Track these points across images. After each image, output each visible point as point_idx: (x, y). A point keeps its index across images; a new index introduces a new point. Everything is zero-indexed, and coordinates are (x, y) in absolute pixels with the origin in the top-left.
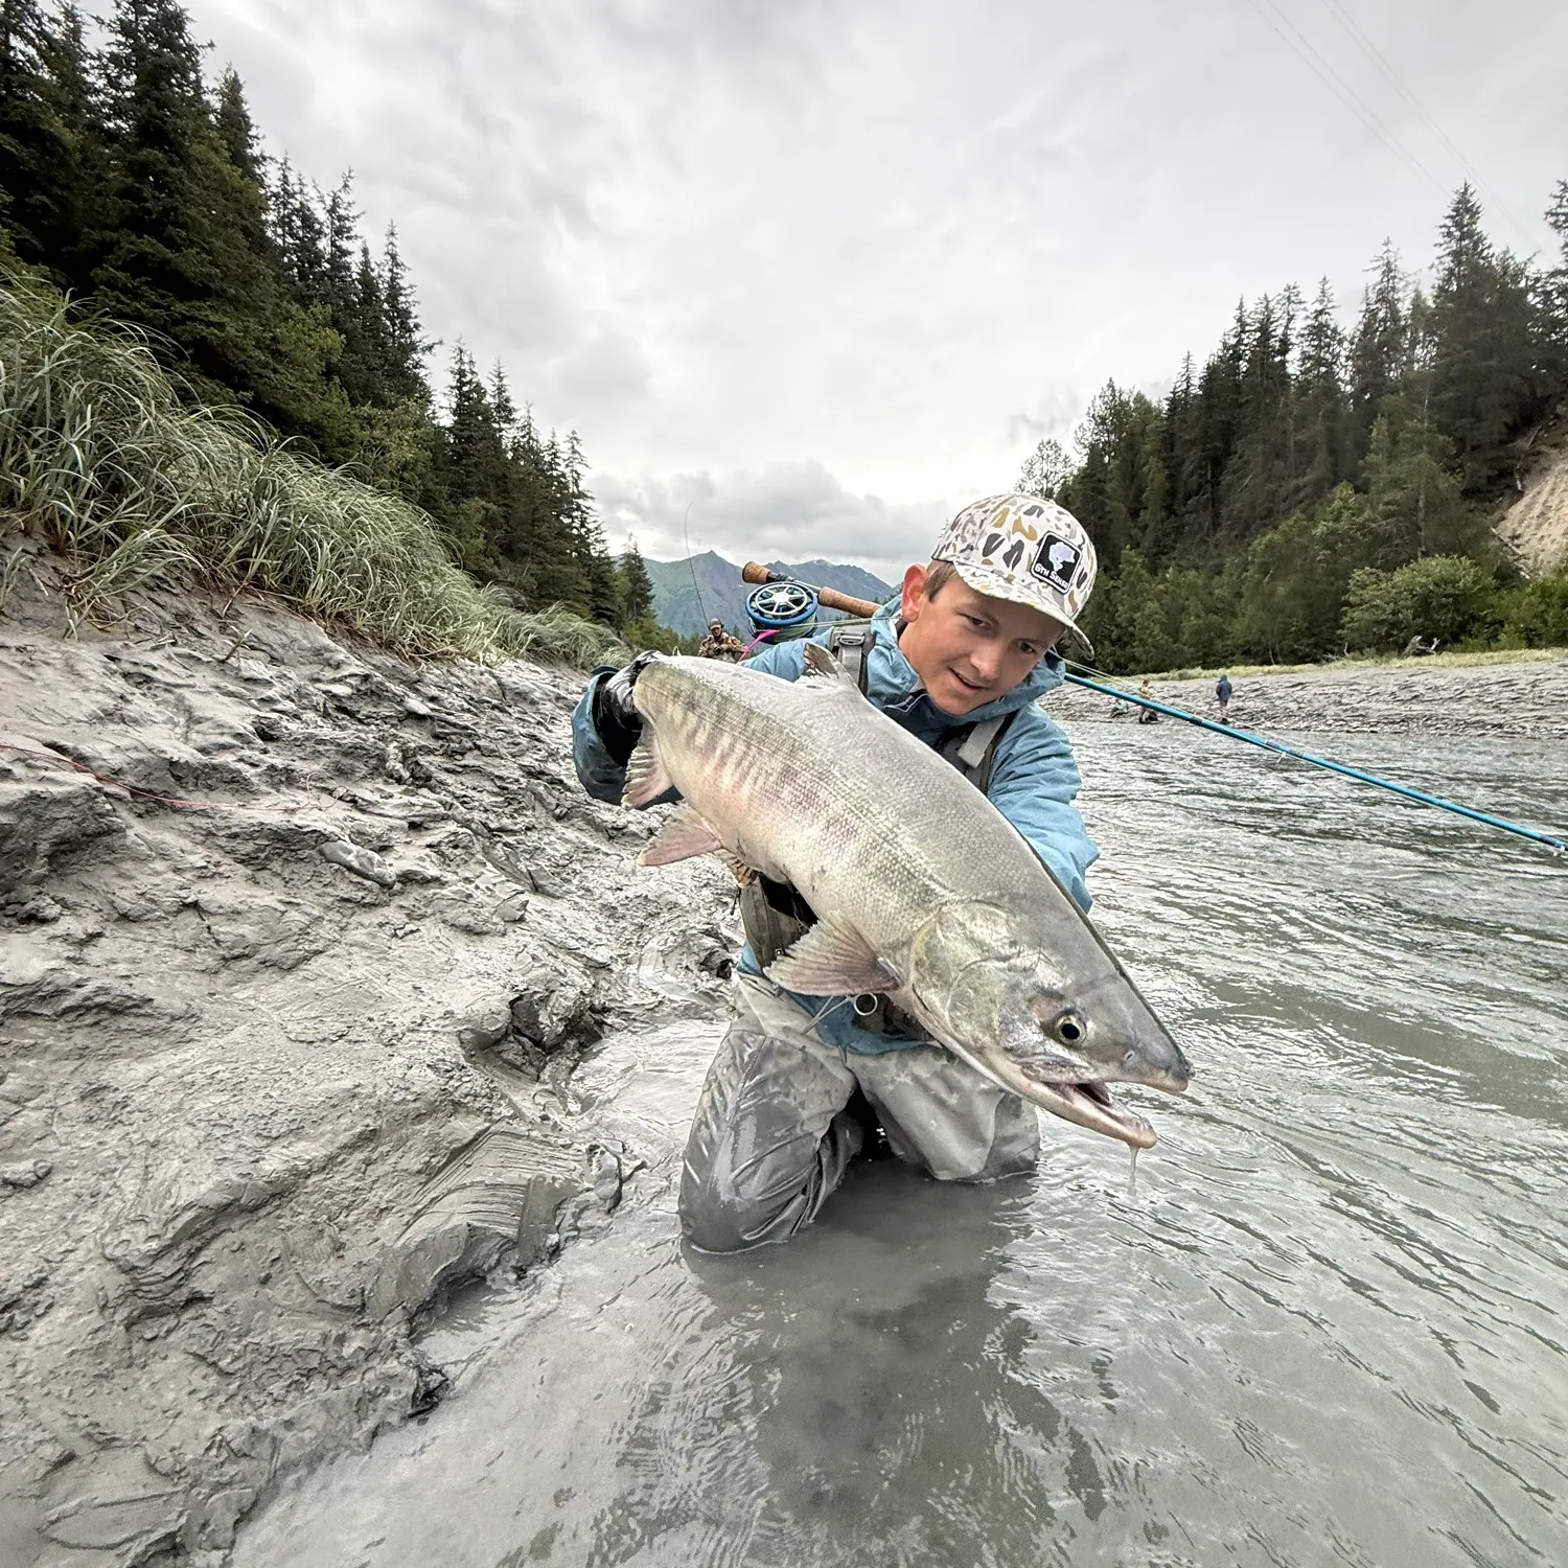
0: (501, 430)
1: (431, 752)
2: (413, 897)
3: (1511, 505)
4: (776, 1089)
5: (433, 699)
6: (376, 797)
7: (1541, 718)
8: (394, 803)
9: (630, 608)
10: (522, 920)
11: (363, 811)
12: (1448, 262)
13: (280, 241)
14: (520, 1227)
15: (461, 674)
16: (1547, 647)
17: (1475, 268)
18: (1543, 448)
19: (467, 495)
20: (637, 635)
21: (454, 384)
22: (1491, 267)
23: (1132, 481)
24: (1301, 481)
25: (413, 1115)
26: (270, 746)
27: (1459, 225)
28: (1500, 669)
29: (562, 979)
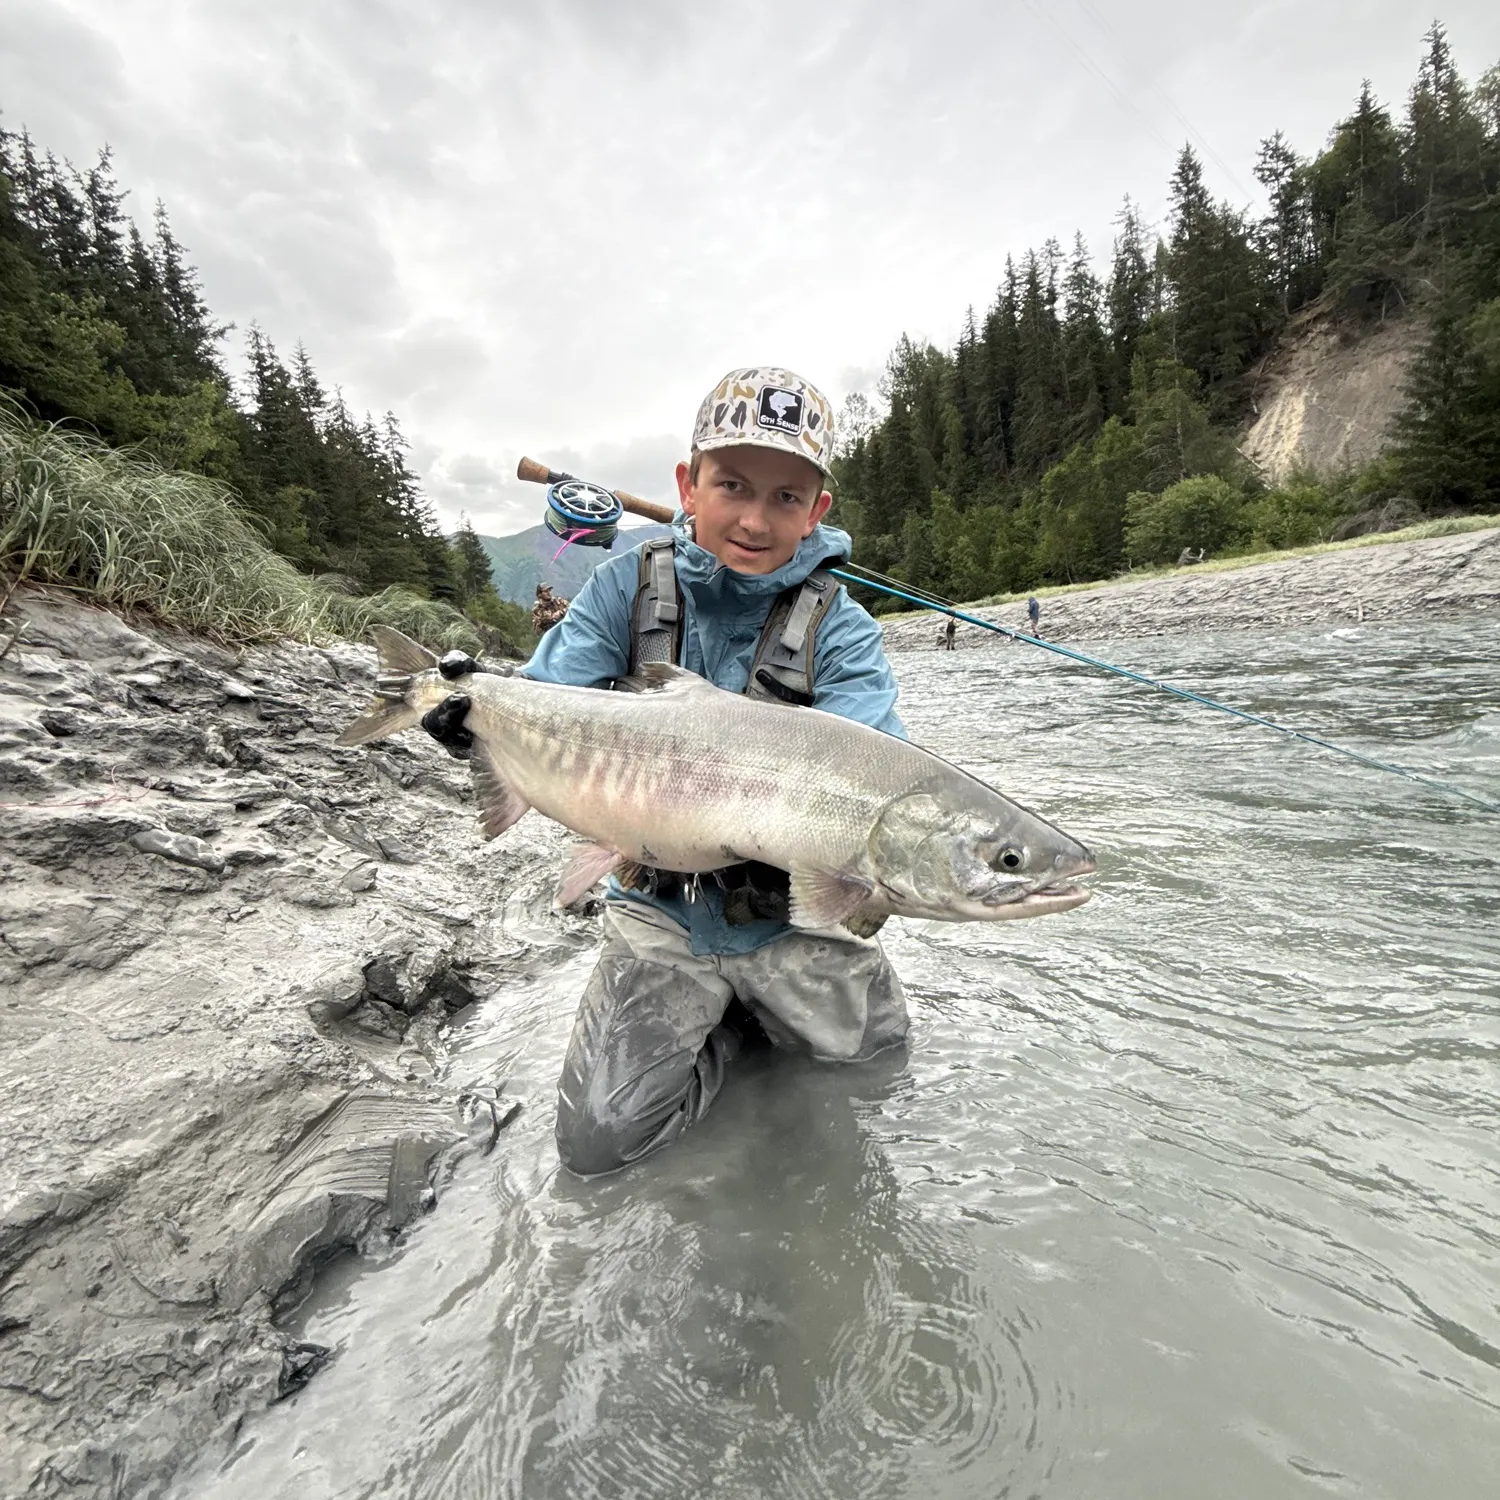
0: (311, 414)
1: (259, 734)
2: (248, 878)
3: (1252, 425)
4: (649, 1010)
5: (257, 682)
6: (197, 782)
7: (1291, 608)
8: (218, 787)
9: (470, 585)
10: (372, 888)
11: (182, 798)
12: (1180, 214)
13: (35, 225)
14: (389, 1188)
15: (288, 656)
16: (1290, 547)
17: (1203, 219)
18: (1272, 375)
19: (285, 483)
20: (481, 611)
21: (254, 369)
22: (1214, 217)
23: (933, 426)
24: (1078, 417)
25: (258, 1094)
26: (64, 741)
27: (1186, 181)
28: (1255, 569)
29: (420, 940)
